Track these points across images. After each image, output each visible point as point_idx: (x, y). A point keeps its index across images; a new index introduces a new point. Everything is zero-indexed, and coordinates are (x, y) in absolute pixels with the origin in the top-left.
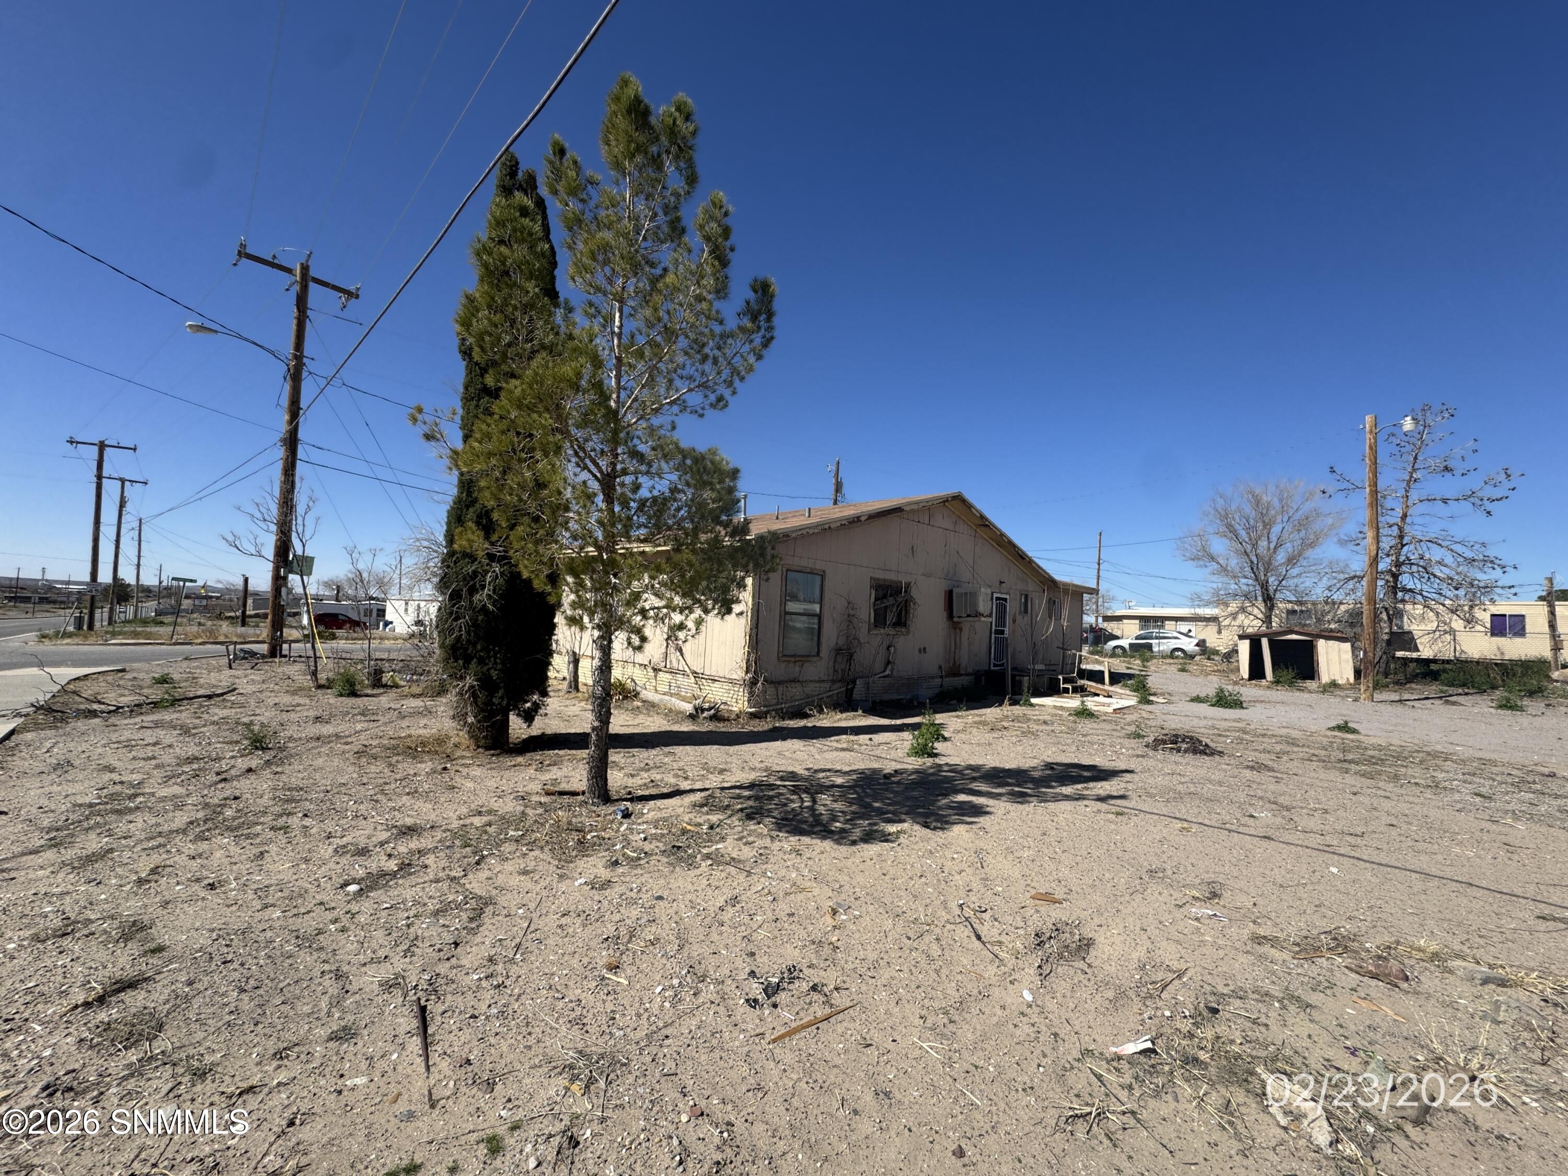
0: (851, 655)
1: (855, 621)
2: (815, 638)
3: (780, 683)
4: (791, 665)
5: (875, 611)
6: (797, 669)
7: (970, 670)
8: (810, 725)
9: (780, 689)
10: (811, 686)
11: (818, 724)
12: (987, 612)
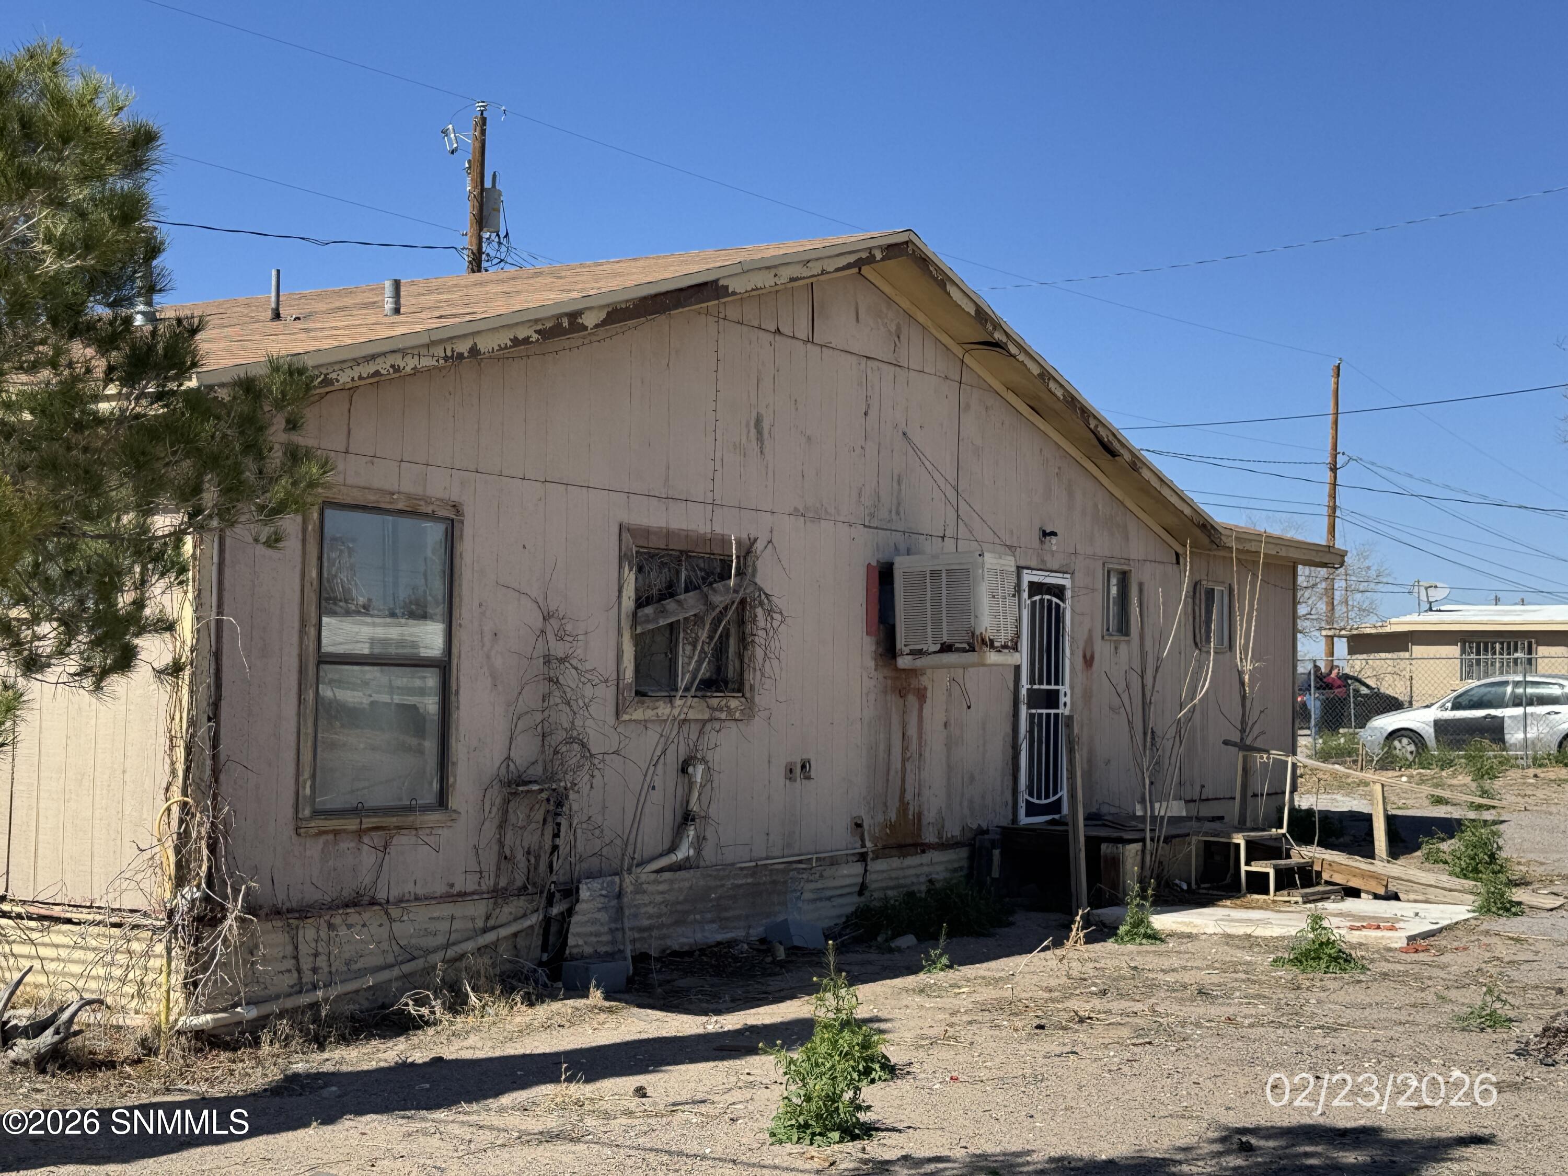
0: (559, 801)
1: (569, 678)
2: (430, 745)
3: (303, 912)
4: (346, 845)
5: (638, 640)
6: (368, 858)
7: (953, 830)
8: (419, 1057)
9: (308, 933)
10: (421, 915)
11: (450, 1052)
12: (1003, 638)
